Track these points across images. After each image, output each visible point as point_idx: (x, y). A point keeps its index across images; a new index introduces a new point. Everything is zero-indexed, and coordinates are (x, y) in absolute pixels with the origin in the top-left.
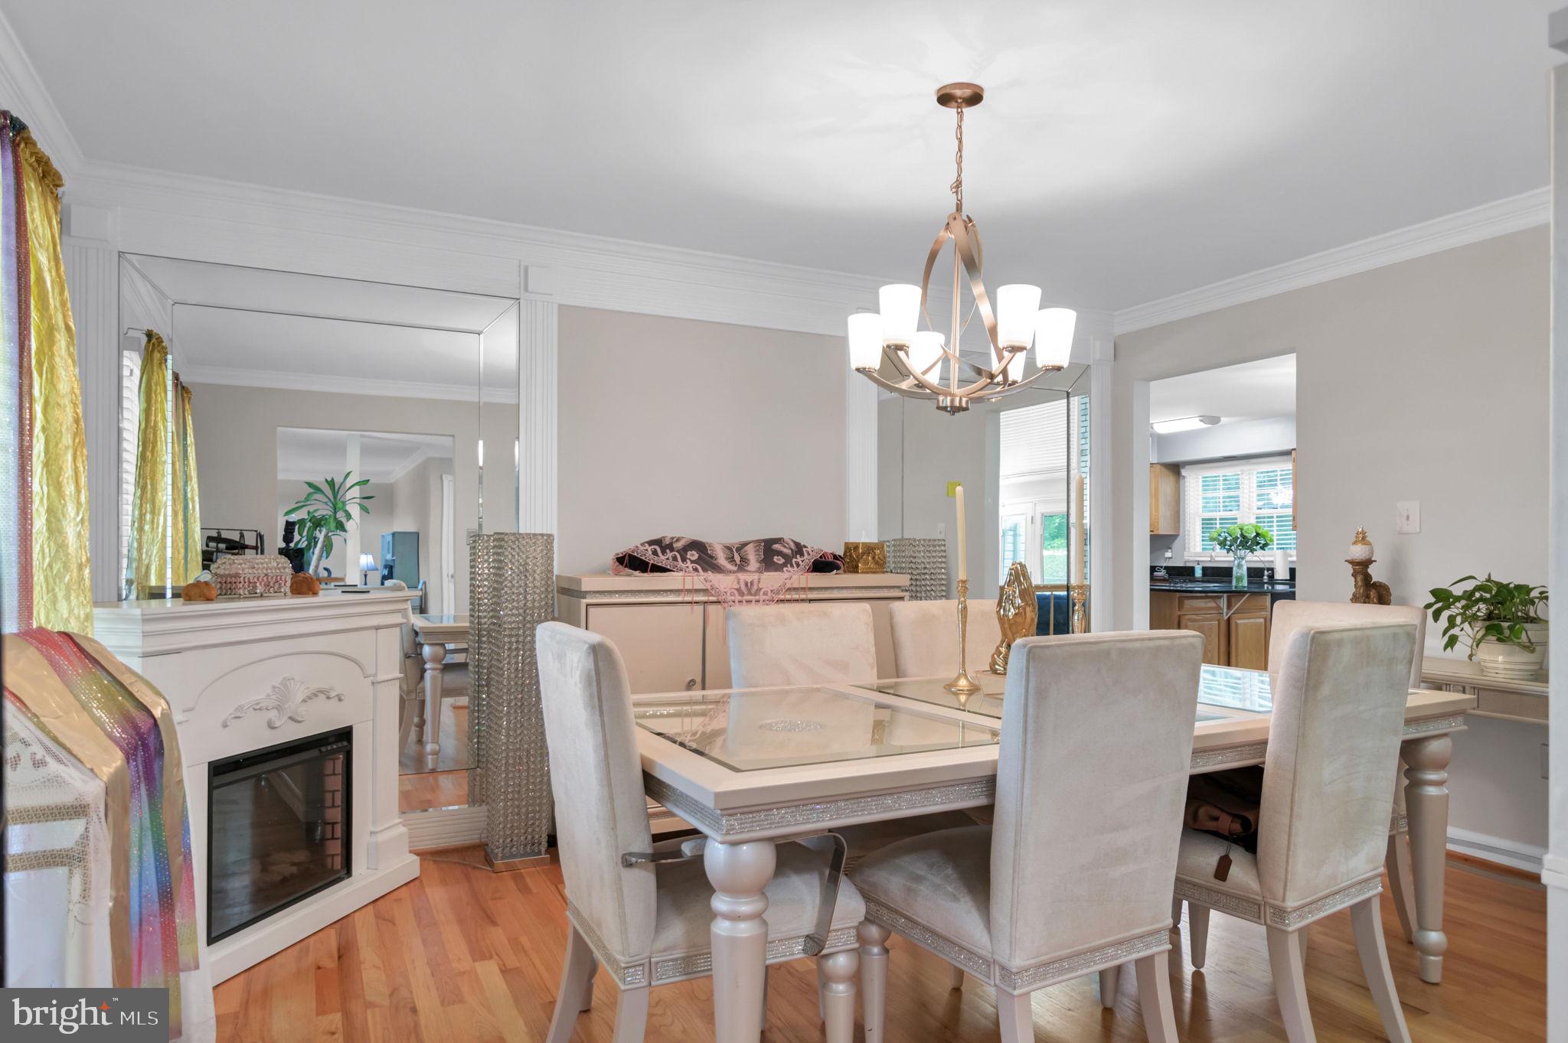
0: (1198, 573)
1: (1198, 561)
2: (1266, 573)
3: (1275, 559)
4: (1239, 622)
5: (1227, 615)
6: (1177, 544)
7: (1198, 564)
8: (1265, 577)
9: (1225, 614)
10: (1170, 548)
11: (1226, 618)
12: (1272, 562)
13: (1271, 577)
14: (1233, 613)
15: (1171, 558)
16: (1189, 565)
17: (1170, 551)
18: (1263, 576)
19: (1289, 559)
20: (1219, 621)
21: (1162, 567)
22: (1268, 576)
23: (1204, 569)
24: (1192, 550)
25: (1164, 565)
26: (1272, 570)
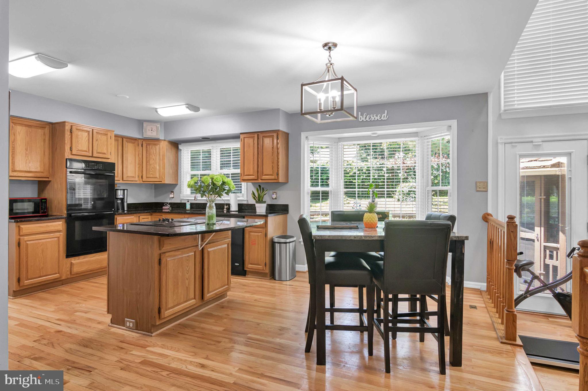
0: (188, 207)
1: (188, 200)
2: (225, 207)
3: (230, 198)
4: (209, 250)
5: (201, 246)
6: (176, 190)
7: (188, 202)
8: (225, 209)
9: (200, 246)
10: (173, 192)
11: (200, 249)
12: (229, 200)
13: (228, 209)
14: (206, 244)
15: (173, 198)
16: (183, 202)
17: (172, 193)
18: (224, 209)
19: (238, 199)
20: (195, 252)
21: (167, 203)
22: (227, 209)
23: (192, 204)
24: (185, 193)
25: (169, 202)
26: (229, 205)
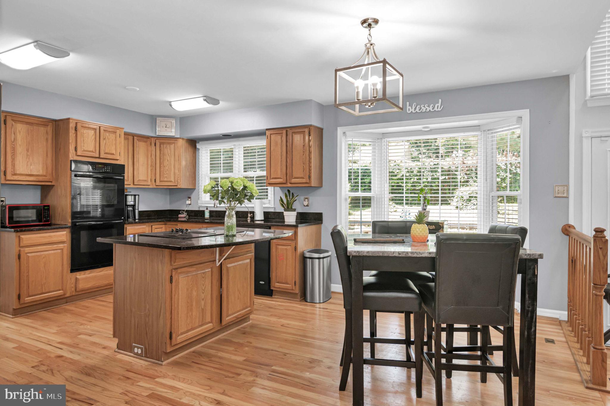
0: (207, 215)
1: (207, 207)
2: (249, 215)
3: (255, 205)
4: (229, 266)
5: (219, 261)
6: (193, 196)
7: (207, 209)
9: (217, 261)
10: (190, 198)
11: (218, 264)
12: (253, 207)
13: (253, 218)
14: (225, 259)
15: (190, 204)
16: (201, 209)
17: (189, 199)
18: (248, 217)
20: (212, 268)
21: (184, 211)
22: (251, 217)
23: (211, 212)
24: (203, 199)
25: (186, 209)
26: (253, 213)
